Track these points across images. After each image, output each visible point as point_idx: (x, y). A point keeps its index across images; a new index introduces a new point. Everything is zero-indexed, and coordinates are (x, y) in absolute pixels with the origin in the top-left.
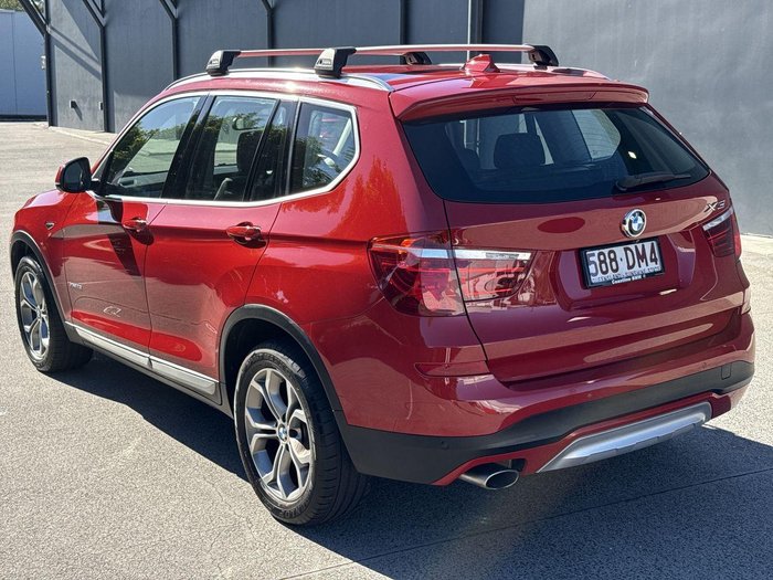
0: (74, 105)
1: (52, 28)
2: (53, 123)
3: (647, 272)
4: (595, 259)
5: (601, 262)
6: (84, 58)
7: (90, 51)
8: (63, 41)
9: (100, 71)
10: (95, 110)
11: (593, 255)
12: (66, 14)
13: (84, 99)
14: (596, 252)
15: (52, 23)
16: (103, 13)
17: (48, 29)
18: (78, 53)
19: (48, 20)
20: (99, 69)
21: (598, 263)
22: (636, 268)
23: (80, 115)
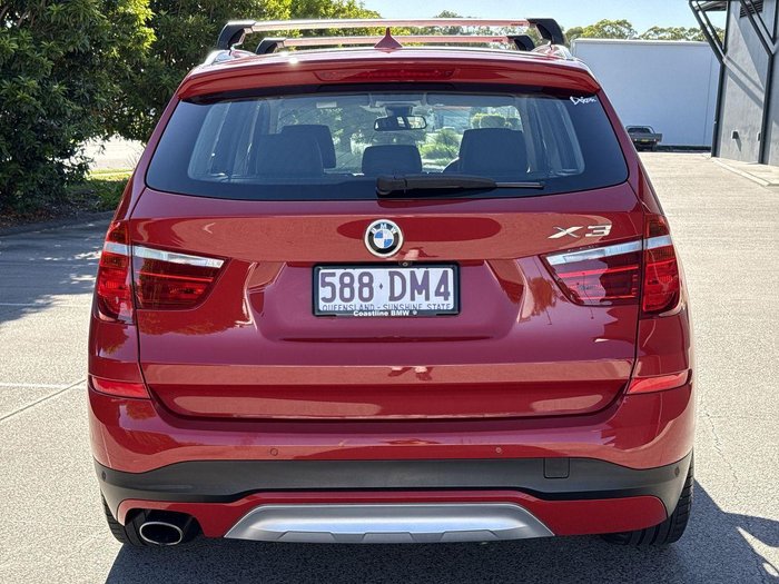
0: (736, 135)
1: (729, 58)
2: (715, 154)
3: (424, 307)
4: (335, 280)
5: (343, 285)
6: (751, 87)
7: (757, 80)
8: (735, 71)
9: (763, 100)
10: (753, 141)
11: (333, 275)
12: (742, 43)
13: (745, 129)
14: (339, 272)
15: (728, 54)
16: (774, 40)
17: (725, 60)
18: (747, 82)
19: (725, 51)
20: (762, 97)
21: (338, 286)
22: (406, 300)
23: (740, 145)
